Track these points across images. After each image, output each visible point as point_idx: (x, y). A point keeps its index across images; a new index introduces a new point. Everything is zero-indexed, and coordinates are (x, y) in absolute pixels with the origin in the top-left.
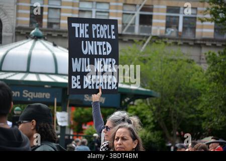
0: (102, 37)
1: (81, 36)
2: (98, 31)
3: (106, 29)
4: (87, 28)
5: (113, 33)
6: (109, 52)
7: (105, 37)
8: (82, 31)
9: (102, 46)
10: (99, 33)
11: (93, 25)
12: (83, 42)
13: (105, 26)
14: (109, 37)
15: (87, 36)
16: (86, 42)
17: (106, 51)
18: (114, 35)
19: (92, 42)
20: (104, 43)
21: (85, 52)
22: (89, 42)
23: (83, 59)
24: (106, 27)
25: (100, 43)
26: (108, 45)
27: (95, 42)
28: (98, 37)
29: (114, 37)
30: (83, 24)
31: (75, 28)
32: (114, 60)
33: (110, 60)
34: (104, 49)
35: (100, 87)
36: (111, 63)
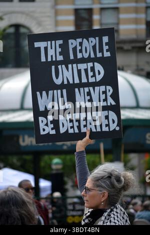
0: (86, 56)
1: (49, 60)
2: (79, 48)
3: (93, 44)
4: (60, 46)
5: (105, 48)
6: (99, 78)
7: (92, 56)
8: (51, 52)
9: (86, 70)
10: (81, 51)
11: (70, 41)
12: (53, 67)
13: (91, 39)
14: (99, 55)
15: (60, 58)
16: (60, 67)
17: (94, 76)
18: (107, 51)
19: (70, 66)
20: (90, 65)
21: (58, 82)
22: (63, 66)
23: (55, 91)
24: (94, 41)
25: (82, 66)
26: (98, 67)
27: (75, 65)
28: (78, 57)
29: (107, 54)
30: (53, 42)
31: (39, 48)
32: (109, 88)
33: (103, 88)
34: (91, 74)
35: (89, 129)
36: (105, 92)
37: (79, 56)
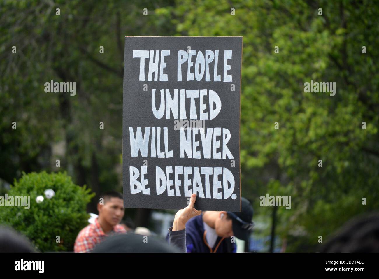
0: (199, 78)
1: (150, 79)
2: (190, 65)
3: (210, 61)
4: (166, 59)
5: (227, 68)
6: (214, 114)
7: (208, 79)
8: (153, 67)
9: (197, 100)
10: (193, 70)
11: (181, 53)
12: (154, 91)
13: (209, 52)
14: (217, 78)
15: (164, 78)
16: (162, 91)
17: (207, 110)
18: (229, 73)
19: (176, 91)
20: (203, 92)
21: (158, 114)
22: (167, 91)
23: (154, 129)
24: (212, 55)
25: (192, 94)
26: (214, 97)
27: (182, 91)
28: (189, 79)
29: (228, 78)
30: (158, 52)
31: (138, 60)
32: (226, 131)
33: (217, 131)
34: (203, 107)
36: (220, 138)
37: (190, 77)
